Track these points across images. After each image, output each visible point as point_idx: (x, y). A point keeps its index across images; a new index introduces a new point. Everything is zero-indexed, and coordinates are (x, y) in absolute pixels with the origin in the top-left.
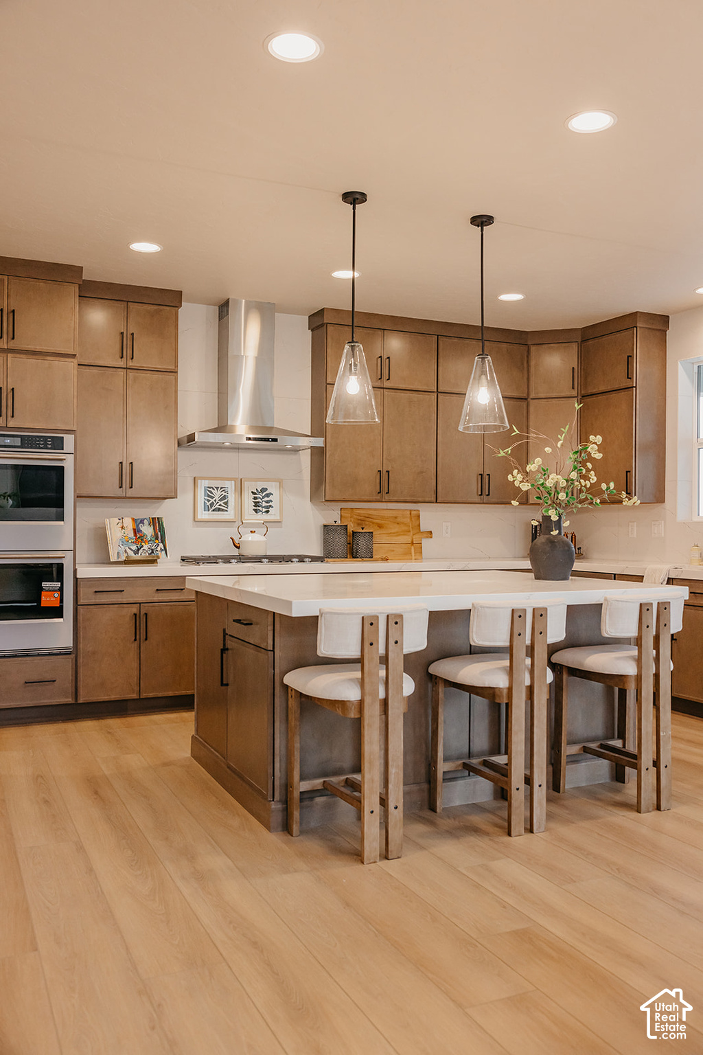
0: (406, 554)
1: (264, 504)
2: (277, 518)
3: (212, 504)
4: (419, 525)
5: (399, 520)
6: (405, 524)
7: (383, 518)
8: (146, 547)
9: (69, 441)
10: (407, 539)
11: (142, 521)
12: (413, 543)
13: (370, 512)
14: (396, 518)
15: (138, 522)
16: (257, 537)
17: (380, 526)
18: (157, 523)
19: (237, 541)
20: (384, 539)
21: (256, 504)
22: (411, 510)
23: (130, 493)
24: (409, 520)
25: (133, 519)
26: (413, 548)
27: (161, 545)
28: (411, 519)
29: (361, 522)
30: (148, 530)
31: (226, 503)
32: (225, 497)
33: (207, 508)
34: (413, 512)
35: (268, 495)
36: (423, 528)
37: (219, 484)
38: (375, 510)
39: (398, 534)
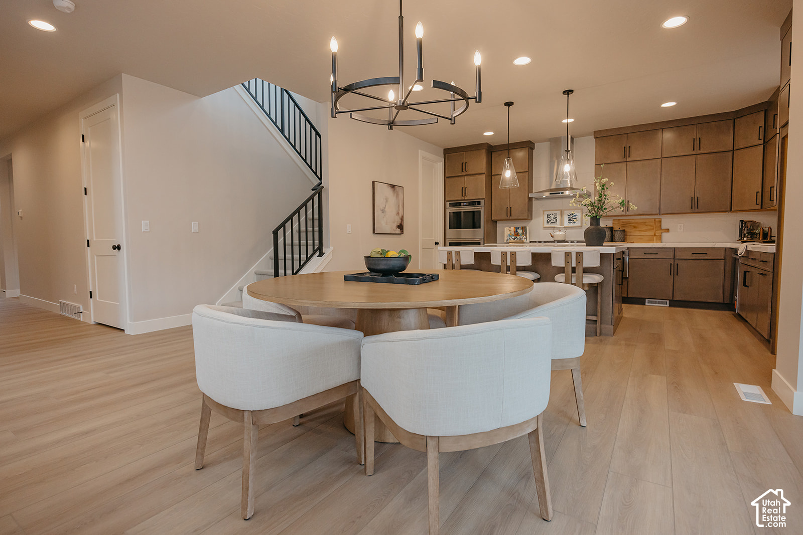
0: (651, 240)
1: (573, 219)
2: (580, 225)
3: (550, 221)
4: (661, 226)
5: (646, 224)
6: (651, 226)
7: (637, 223)
8: (518, 237)
9: (482, 202)
10: (652, 233)
11: (518, 228)
12: (655, 235)
13: (629, 221)
14: (645, 223)
15: (517, 229)
16: (561, 233)
17: (635, 227)
18: (524, 229)
19: (553, 235)
20: (637, 233)
21: (570, 220)
22: (655, 219)
23: (511, 218)
24: (653, 224)
25: (515, 227)
26: (655, 237)
27: (525, 237)
28: (655, 224)
29: (624, 225)
30: (520, 231)
31: (556, 220)
32: (556, 217)
33: (548, 222)
34: (656, 220)
35: (575, 216)
36: (664, 226)
37: (553, 212)
38: (633, 219)
39: (646, 231)
